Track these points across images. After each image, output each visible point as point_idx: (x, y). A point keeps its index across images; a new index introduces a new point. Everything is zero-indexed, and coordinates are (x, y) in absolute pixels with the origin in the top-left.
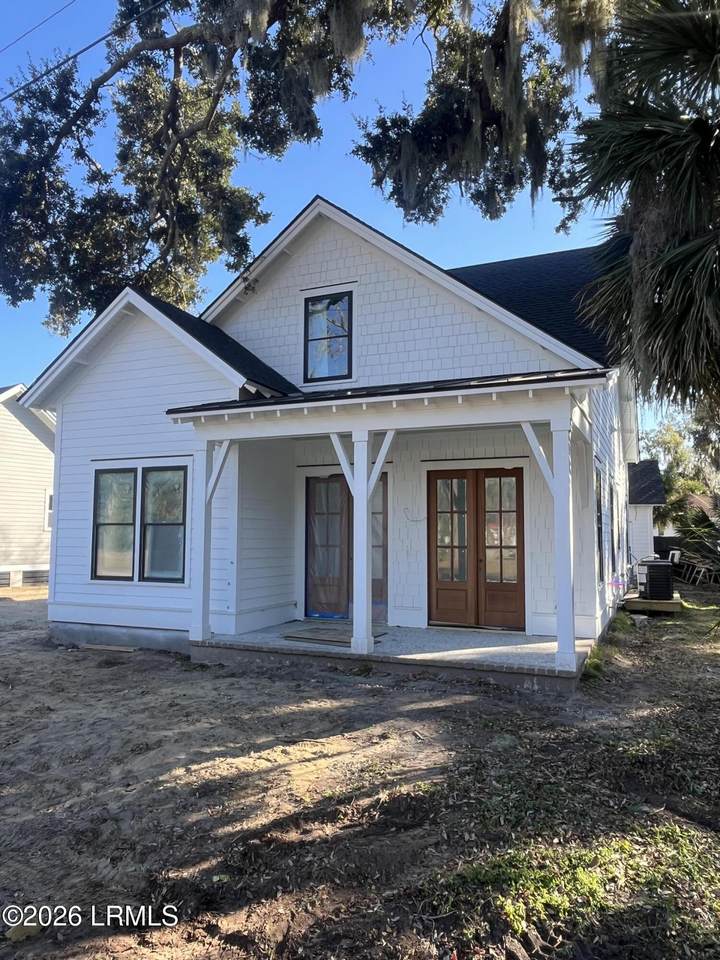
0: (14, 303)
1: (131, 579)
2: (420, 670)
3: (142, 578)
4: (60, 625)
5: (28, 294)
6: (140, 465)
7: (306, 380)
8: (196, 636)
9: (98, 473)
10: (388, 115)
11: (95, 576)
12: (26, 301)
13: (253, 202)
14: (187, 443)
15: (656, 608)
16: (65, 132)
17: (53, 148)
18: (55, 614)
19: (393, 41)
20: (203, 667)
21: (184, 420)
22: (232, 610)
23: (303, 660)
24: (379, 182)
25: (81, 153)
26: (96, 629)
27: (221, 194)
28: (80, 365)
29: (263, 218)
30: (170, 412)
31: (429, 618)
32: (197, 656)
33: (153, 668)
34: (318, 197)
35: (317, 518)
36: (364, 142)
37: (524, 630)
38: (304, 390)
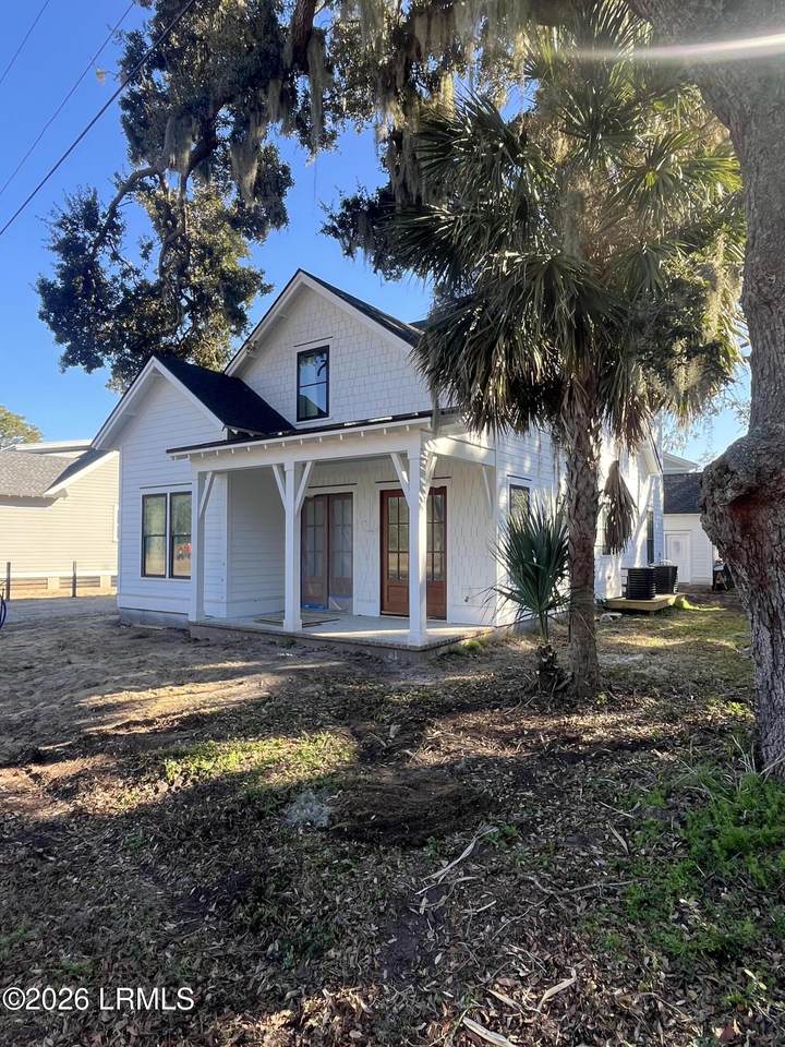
0: (89, 372)
1: (164, 576)
2: (324, 644)
3: (172, 576)
4: (126, 611)
5: (100, 363)
6: (168, 491)
7: (299, 420)
8: (193, 618)
9: (144, 497)
10: (349, 196)
11: (144, 574)
12: (98, 369)
13: (255, 277)
14: (184, 474)
15: (633, 606)
16: (100, 242)
17: (94, 255)
18: (122, 603)
19: (359, 131)
20: (196, 640)
21: (179, 457)
22: (225, 600)
23: (256, 636)
24: (350, 252)
25: (115, 256)
26: (146, 613)
27: (223, 275)
28: (131, 416)
29: (266, 290)
30: (168, 451)
31: (382, 609)
32: (194, 633)
33: (164, 641)
34: (299, 270)
35: (309, 529)
36: (329, 222)
37: (445, 619)
38: (297, 428)
